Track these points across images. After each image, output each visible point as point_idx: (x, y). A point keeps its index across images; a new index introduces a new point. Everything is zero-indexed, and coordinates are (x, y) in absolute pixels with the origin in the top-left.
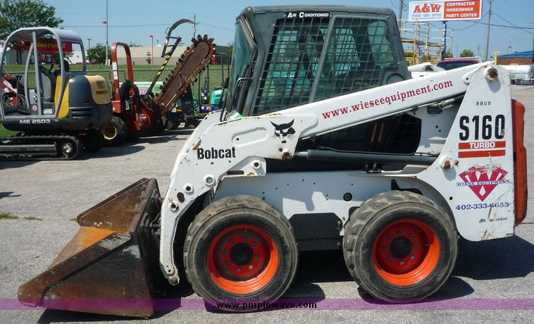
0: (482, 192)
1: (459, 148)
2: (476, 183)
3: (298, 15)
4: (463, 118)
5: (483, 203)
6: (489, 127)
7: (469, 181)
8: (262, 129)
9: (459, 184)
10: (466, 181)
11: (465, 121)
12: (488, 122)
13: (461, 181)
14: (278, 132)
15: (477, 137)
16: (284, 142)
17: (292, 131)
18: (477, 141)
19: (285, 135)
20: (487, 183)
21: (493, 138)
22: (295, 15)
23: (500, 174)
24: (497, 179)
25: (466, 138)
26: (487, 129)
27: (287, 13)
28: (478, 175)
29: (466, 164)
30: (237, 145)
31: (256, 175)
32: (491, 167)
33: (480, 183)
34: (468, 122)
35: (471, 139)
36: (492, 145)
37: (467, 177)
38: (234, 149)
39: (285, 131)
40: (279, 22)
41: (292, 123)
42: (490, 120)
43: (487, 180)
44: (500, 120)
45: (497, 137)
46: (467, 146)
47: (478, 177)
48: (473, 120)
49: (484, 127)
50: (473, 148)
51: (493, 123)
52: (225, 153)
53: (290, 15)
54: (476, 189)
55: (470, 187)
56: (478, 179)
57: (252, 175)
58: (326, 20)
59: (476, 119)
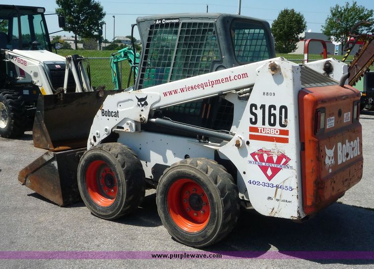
0: (269, 172)
1: (250, 131)
2: (264, 164)
3: (161, 22)
4: (252, 105)
5: (270, 182)
6: (274, 115)
7: (258, 161)
8: (131, 100)
9: (250, 162)
10: (255, 160)
11: (254, 108)
12: (273, 111)
13: (252, 159)
14: (139, 103)
15: (264, 124)
16: (142, 110)
17: (146, 104)
18: (264, 127)
19: (143, 105)
20: (273, 165)
21: (278, 126)
22: (160, 22)
23: (284, 160)
24: (282, 164)
25: (255, 123)
26: (272, 117)
27: (156, 20)
28: (265, 157)
29: (256, 146)
30: (120, 110)
31: (129, 131)
32: (276, 151)
33: (267, 164)
34: (256, 109)
35: (259, 124)
36: (277, 132)
37: (256, 157)
38: (118, 112)
39: (143, 103)
40: (152, 27)
41: (146, 98)
42: (275, 109)
43: (273, 163)
44: (283, 110)
45: (281, 125)
46: (256, 130)
47: (266, 159)
48: (261, 108)
49: (270, 115)
50: (261, 132)
51: (277, 112)
52: (114, 114)
53: (157, 22)
54: (264, 169)
55: (259, 166)
56: (265, 160)
57: (127, 131)
58: (177, 24)
59: (263, 107)
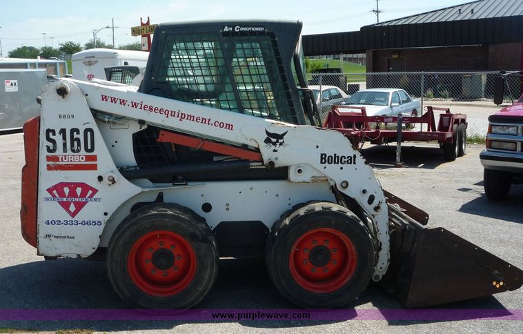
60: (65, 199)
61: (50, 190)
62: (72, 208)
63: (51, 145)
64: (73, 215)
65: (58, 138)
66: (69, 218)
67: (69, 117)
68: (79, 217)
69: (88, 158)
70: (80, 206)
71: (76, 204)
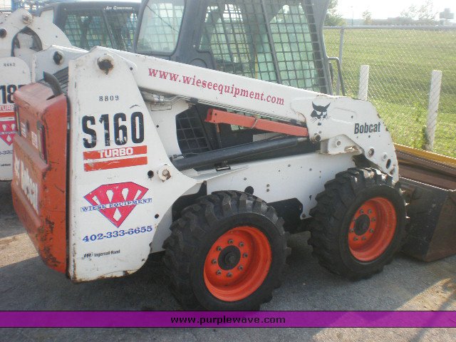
60: (108, 206)
61: (89, 197)
62: (117, 215)
63: (89, 137)
64: (118, 223)
65: (99, 128)
66: (113, 228)
67: (112, 98)
68: (126, 226)
69: (137, 151)
70: (126, 212)
71: (121, 209)
